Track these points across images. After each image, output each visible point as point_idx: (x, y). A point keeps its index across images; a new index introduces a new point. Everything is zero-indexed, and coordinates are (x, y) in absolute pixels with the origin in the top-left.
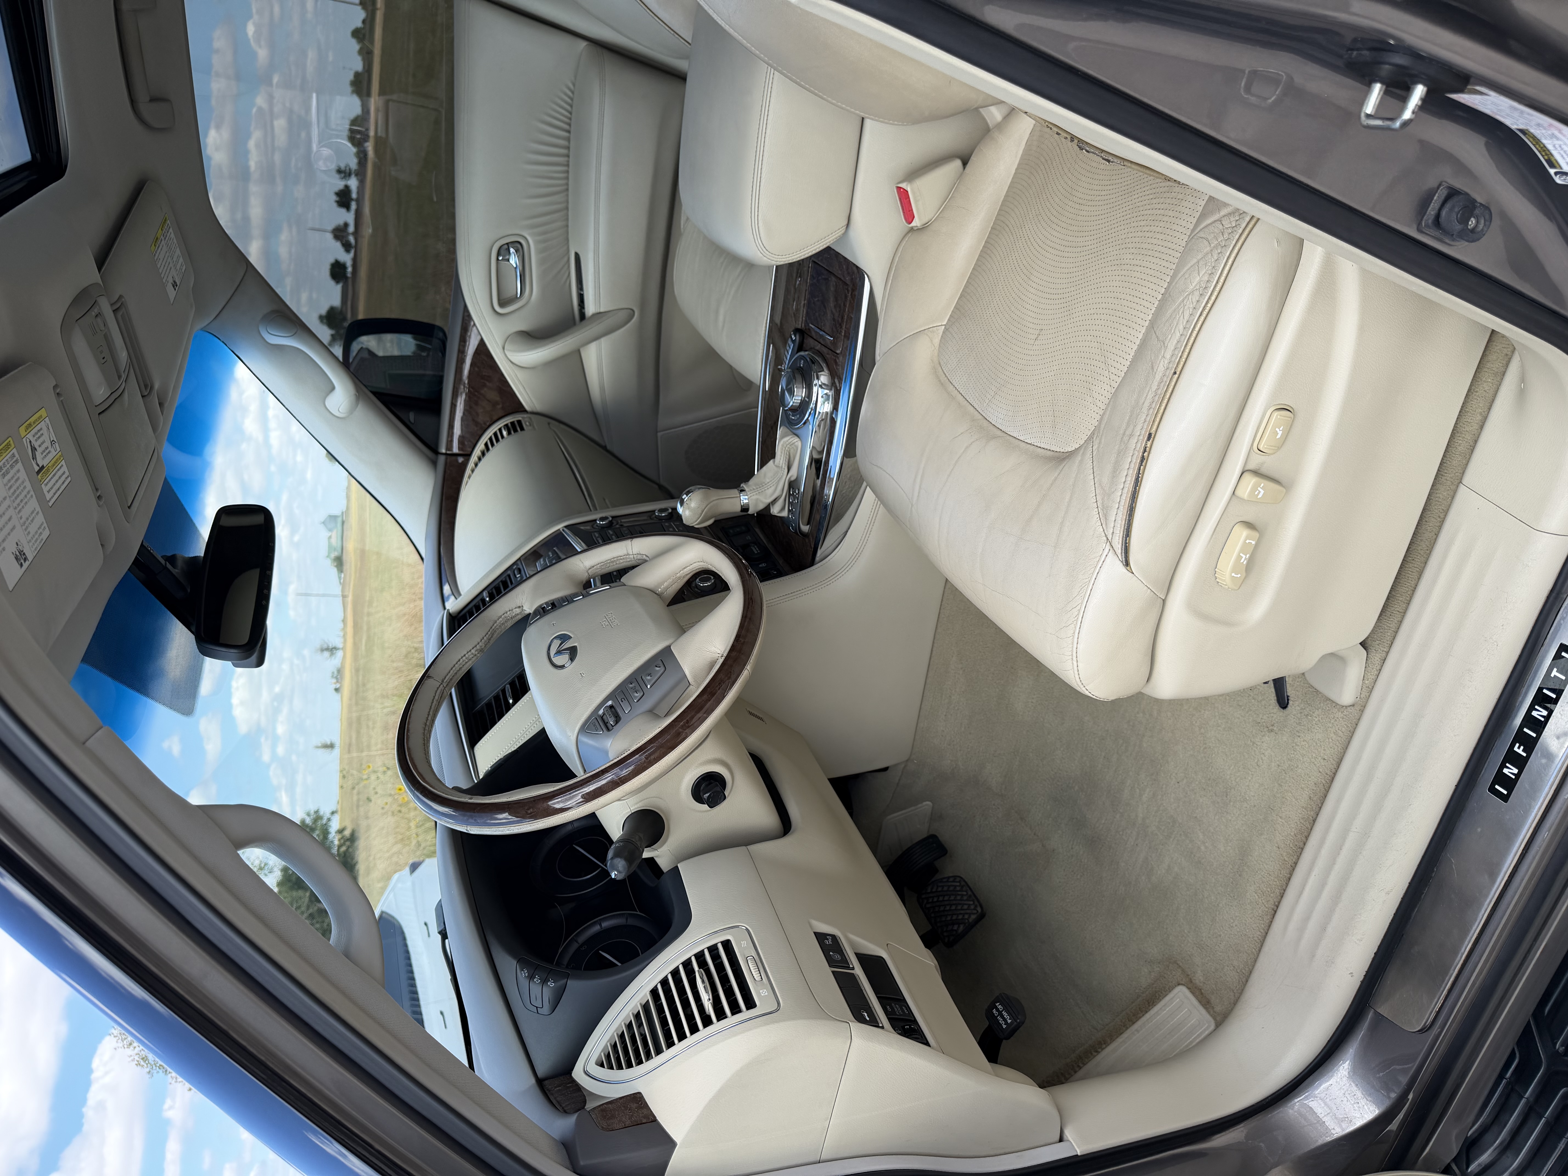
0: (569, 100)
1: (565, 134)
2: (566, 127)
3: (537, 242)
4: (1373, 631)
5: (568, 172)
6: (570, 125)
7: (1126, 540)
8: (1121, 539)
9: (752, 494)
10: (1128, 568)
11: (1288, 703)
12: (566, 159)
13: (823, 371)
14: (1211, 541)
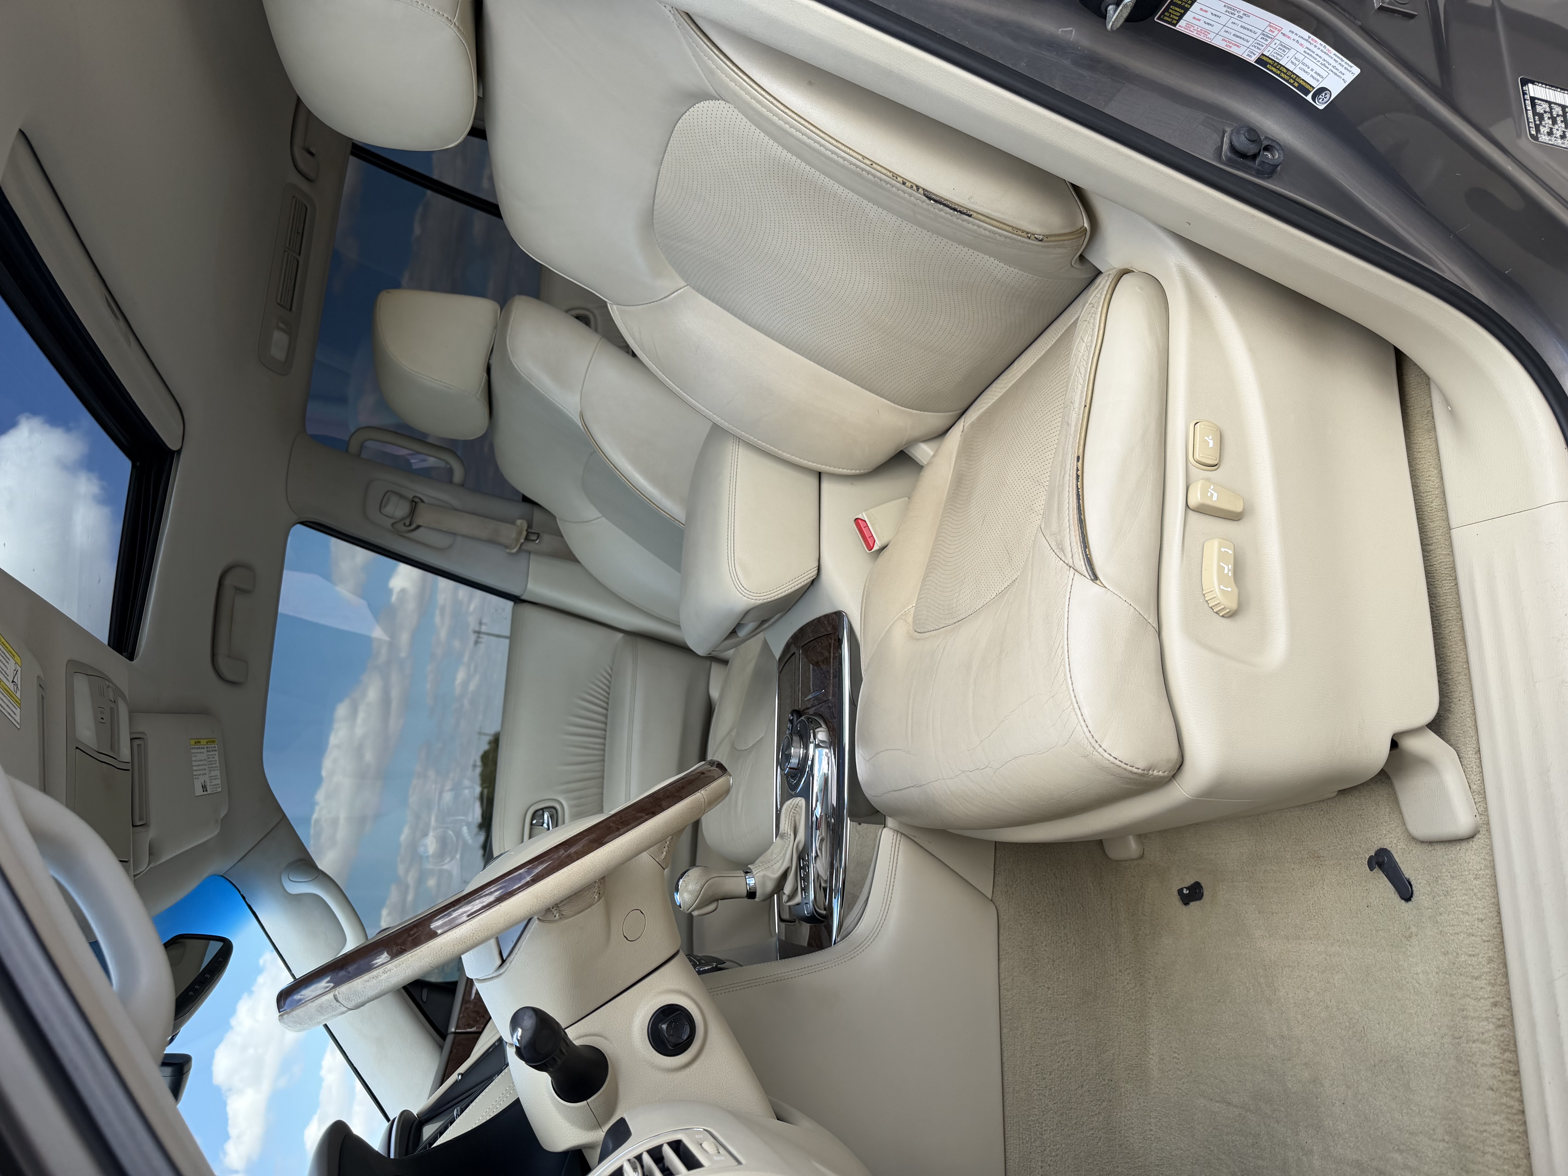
0: (607, 683)
1: (604, 711)
2: (605, 705)
3: (570, 807)
4: (1441, 703)
5: (604, 744)
6: (607, 704)
7: (1086, 552)
8: (1081, 555)
9: (757, 871)
10: (1098, 582)
11: (1412, 891)
12: (603, 732)
13: (821, 726)
14: (1184, 559)
